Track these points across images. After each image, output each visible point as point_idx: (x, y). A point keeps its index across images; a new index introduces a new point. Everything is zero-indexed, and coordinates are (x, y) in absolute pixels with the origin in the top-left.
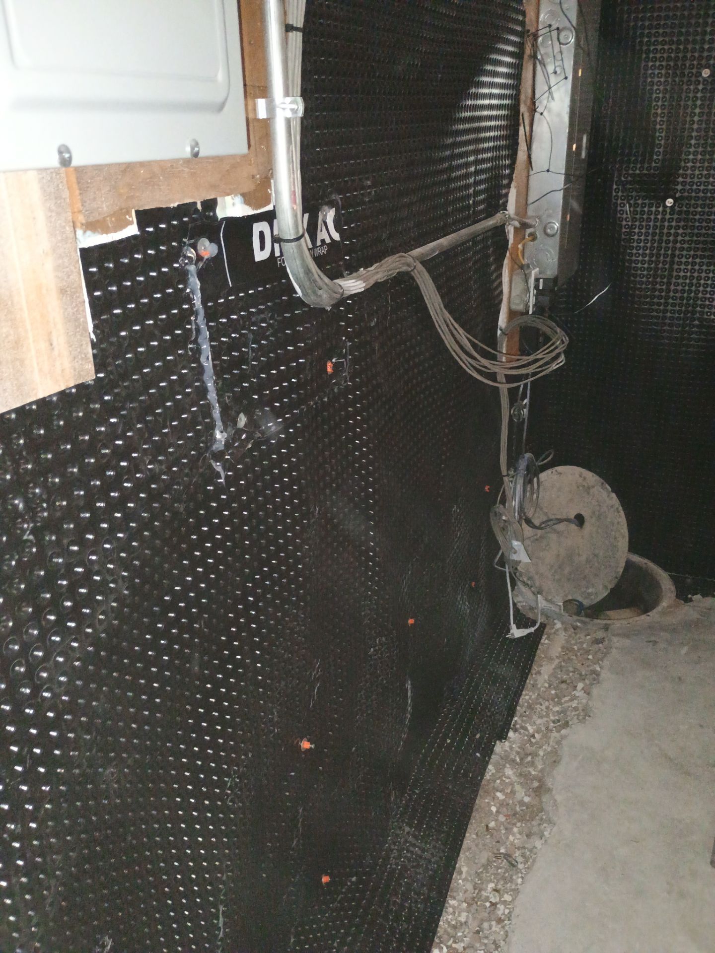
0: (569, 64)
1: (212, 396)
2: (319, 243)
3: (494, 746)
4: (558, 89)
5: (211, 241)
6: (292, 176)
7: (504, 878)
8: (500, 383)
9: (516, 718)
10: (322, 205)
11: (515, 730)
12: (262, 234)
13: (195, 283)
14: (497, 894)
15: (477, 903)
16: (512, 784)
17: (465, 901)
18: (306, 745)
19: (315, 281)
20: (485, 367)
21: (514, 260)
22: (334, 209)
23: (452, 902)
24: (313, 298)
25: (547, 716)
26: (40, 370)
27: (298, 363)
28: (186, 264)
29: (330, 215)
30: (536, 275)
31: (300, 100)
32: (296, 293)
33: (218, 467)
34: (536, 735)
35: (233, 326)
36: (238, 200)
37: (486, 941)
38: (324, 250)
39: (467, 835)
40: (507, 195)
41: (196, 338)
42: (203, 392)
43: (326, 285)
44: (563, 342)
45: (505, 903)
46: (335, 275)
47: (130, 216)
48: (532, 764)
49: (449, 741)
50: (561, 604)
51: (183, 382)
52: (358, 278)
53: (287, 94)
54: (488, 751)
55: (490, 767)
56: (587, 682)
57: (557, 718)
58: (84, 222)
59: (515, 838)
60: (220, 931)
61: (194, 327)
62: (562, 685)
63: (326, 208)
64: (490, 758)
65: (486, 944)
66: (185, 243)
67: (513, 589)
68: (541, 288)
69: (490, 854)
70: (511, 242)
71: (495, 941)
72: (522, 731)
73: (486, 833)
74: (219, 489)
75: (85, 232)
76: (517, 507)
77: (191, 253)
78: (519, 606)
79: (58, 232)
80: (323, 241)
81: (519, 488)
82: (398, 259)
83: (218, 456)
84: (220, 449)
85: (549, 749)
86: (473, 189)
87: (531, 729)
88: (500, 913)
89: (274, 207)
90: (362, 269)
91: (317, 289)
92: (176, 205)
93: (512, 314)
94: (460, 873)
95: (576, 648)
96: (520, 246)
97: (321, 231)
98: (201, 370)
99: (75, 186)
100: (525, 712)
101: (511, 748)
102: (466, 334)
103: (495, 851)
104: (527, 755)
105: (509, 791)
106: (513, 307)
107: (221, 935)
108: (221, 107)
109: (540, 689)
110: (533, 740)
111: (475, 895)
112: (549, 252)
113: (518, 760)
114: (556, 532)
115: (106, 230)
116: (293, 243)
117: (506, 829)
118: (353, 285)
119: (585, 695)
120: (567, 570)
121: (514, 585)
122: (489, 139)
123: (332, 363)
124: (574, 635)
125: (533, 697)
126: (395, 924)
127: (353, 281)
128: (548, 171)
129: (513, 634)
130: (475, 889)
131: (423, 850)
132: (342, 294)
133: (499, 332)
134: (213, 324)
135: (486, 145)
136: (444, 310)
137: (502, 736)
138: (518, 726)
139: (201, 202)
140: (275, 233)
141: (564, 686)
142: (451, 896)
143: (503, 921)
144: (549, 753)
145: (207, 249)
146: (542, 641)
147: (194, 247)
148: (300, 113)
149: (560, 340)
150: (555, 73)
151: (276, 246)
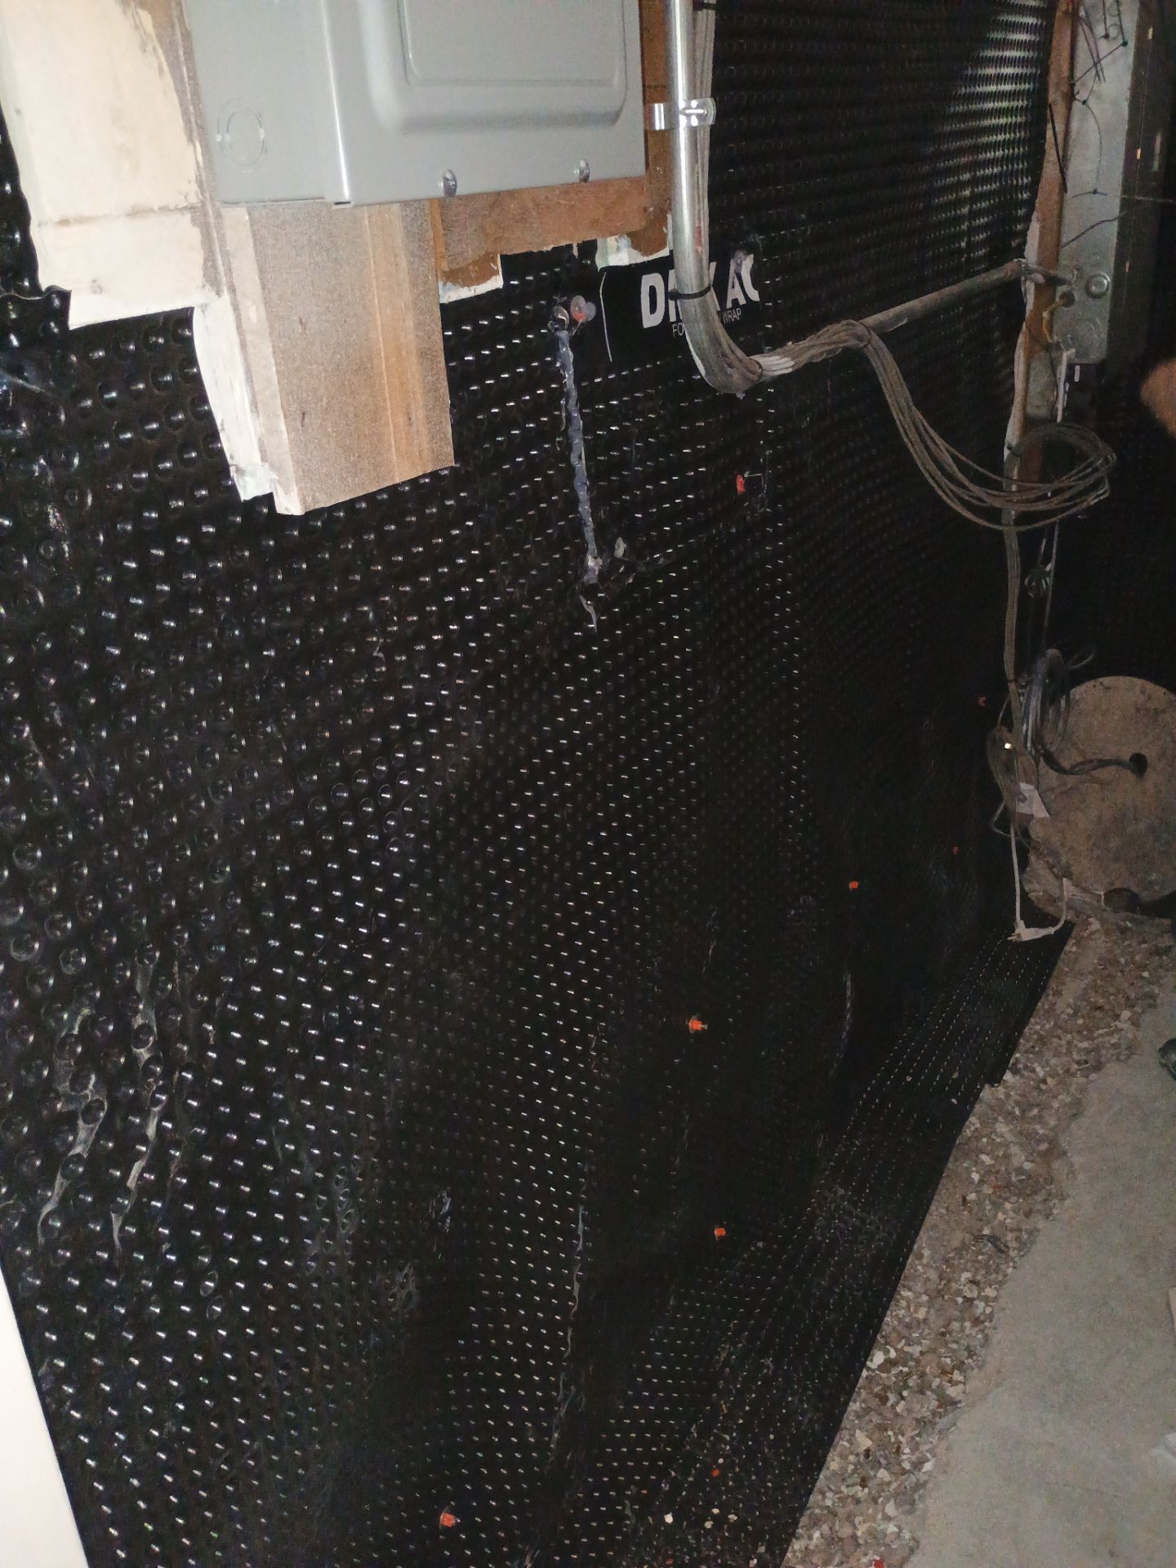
0: (1130, 22)
1: (585, 508)
2: (729, 305)
3: (980, 1091)
4: (1114, 61)
5: (587, 300)
6: (697, 207)
7: (987, 1267)
8: (1005, 525)
9: (1018, 1055)
10: (736, 249)
11: (1015, 1072)
12: (653, 290)
13: (567, 352)
14: (974, 1287)
15: (943, 1297)
16: (1007, 1145)
17: (925, 1293)
18: (695, 1025)
19: (724, 355)
20: (979, 499)
21: (1035, 338)
22: (752, 256)
23: (905, 1293)
24: (721, 378)
25: (1069, 1052)
26: (398, 450)
27: (696, 472)
28: (556, 329)
29: (745, 265)
30: (1069, 360)
31: (710, 102)
32: (697, 372)
33: (589, 607)
34: (1049, 1080)
35: (611, 415)
36: (625, 242)
37: (954, 1346)
38: (736, 315)
39: (933, 1208)
40: (1024, 234)
41: (567, 428)
42: (573, 502)
43: (741, 361)
44: (1106, 461)
45: (986, 1299)
46: (752, 349)
47: (496, 264)
48: (1040, 1119)
49: (909, 1079)
50: (1102, 893)
51: (550, 487)
52: (784, 355)
53: (693, 94)
54: (971, 1098)
55: (972, 1119)
56: (1138, 1009)
57: (1083, 1057)
58: (447, 269)
59: (1007, 1215)
60: (578, 1240)
61: (564, 414)
62: (1097, 1013)
63: (741, 254)
64: (972, 1107)
65: (954, 1351)
66: (555, 301)
67: (1022, 869)
68: (1077, 379)
69: (967, 1236)
70: (1030, 306)
71: (968, 1347)
72: (1026, 1073)
73: (962, 1208)
74: (590, 638)
75: (445, 284)
76: (1029, 733)
77: (563, 315)
78: (1032, 895)
79: (420, 281)
80: (735, 302)
81: (1035, 703)
82: (845, 327)
83: (590, 592)
84: (592, 582)
85: (1069, 1100)
86: (966, 224)
87: (1040, 1072)
88: (979, 1311)
89: (671, 252)
90: (790, 343)
91: (726, 366)
92: (549, 248)
93: (1029, 423)
94: (920, 1257)
95: (1122, 960)
96: (1045, 315)
97: (733, 287)
98: (571, 471)
99: (440, 227)
100: (1033, 1047)
101: (1008, 1096)
102: (947, 446)
103: (976, 1233)
104: (1031, 1106)
105: (1001, 1153)
106: (1029, 410)
107: (580, 1247)
108: (614, 117)
109: (1059, 1016)
110: (1043, 1087)
111: (940, 1287)
112: (1095, 324)
113: (1017, 1111)
114: (1095, 780)
115: (468, 282)
116: (696, 300)
117: (993, 1203)
118: (777, 364)
119: (1132, 1027)
120: (1114, 843)
121: (1024, 863)
122: (995, 146)
123: (744, 478)
124: (1120, 941)
125: (1047, 1027)
126: (818, 1313)
127: (777, 357)
128: (1095, 192)
129: (1019, 935)
130: (941, 1279)
131: (863, 1221)
132: (761, 376)
133: (1006, 452)
134: (587, 411)
135: (990, 155)
136: (914, 408)
137: (995, 1079)
138: (1020, 1066)
139: (578, 245)
140: (670, 288)
141: (1098, 1014)
142: (904, 1286)
143: (983, 1322)
144: (1066, 1104)
145: (583, 309)
146: (1067, 948)
147: (567, 307)
148: (711, 121)
149: (1103, 458)
150: (1107, 36)
151: (672, 303)
